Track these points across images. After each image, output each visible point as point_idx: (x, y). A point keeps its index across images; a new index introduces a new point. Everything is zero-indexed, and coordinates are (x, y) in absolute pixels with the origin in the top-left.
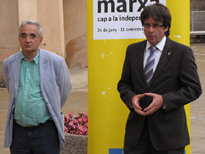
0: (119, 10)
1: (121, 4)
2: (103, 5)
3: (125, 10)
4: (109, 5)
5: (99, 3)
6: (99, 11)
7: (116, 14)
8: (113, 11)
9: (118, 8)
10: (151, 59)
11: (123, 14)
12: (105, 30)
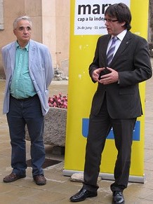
0: (94, 13)
1: (96, 7)
2: (82, 8)
3: (98, 13)
4: (87, 8)
5: (80, 7)
6: (79, 13)
7: (92, 15)
8: (89, 13)
9: (94, 10)
10: (113, 46)
11: (97, 16)
12: (83, 28)
